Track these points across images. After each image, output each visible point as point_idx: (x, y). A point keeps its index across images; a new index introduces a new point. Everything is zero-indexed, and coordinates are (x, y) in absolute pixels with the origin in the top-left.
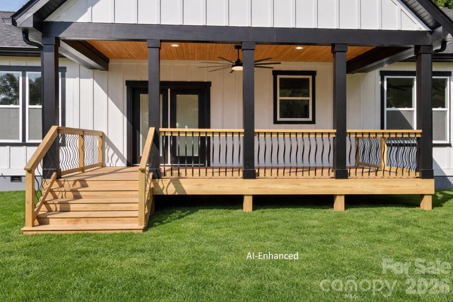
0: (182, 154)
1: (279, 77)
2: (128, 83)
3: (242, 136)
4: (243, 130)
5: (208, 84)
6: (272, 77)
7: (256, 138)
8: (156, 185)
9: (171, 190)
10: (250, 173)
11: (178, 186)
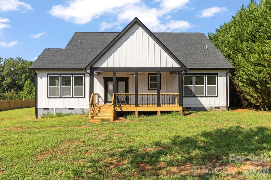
0: (119, 100)
1: (150, 75)
3: (135, 95)
4: (135, 94)
5: (128, 78)
6: (148, 75)
7: (138, 96)
8: (115, 108)
9: (119, 110)
10: (137, 105)
11: (121, 109)
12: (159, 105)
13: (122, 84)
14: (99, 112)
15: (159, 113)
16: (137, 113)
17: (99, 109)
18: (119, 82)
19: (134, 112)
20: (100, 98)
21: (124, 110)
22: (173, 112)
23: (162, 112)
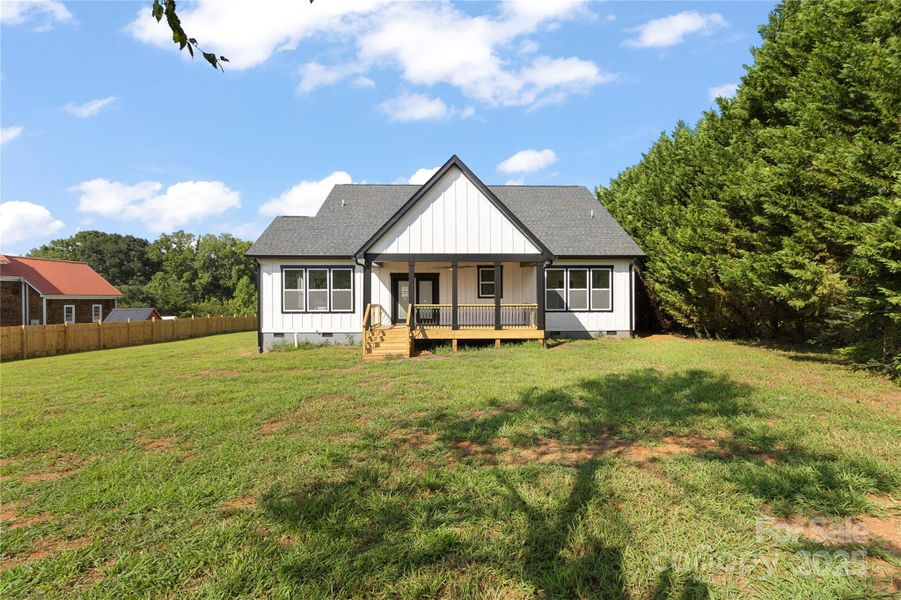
0: (421, 317)
1: (481, 269)
2: (392, 275)
3: (451, 308)
4: (452, 305)
5: (438, 274)
6: (477, 269)
7: (458, 309)
8: (412, 334)
9: (421, 337)
10: (456, 327)
11: (424, 334)
12: (498, 327)
13: (426, 287)
14: (383, 340)
15: (498, 342)
16: (455, 343)
17: (381, 334)
18: (421, 283)
19: (451, 340)
20: (383, 314)
21: (429, 337)
22: (525, 340)
23: (504, 341)
